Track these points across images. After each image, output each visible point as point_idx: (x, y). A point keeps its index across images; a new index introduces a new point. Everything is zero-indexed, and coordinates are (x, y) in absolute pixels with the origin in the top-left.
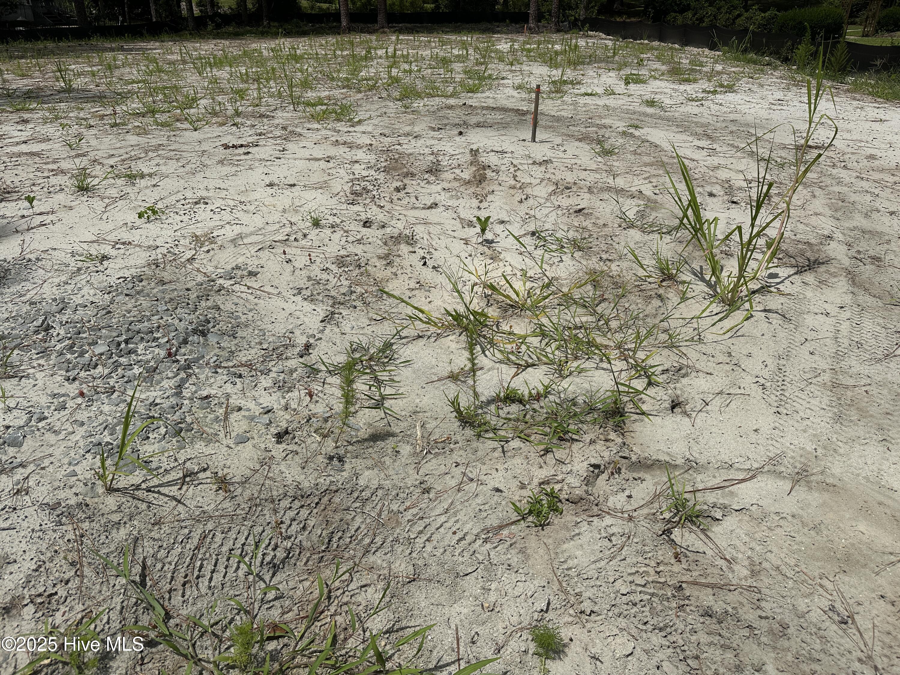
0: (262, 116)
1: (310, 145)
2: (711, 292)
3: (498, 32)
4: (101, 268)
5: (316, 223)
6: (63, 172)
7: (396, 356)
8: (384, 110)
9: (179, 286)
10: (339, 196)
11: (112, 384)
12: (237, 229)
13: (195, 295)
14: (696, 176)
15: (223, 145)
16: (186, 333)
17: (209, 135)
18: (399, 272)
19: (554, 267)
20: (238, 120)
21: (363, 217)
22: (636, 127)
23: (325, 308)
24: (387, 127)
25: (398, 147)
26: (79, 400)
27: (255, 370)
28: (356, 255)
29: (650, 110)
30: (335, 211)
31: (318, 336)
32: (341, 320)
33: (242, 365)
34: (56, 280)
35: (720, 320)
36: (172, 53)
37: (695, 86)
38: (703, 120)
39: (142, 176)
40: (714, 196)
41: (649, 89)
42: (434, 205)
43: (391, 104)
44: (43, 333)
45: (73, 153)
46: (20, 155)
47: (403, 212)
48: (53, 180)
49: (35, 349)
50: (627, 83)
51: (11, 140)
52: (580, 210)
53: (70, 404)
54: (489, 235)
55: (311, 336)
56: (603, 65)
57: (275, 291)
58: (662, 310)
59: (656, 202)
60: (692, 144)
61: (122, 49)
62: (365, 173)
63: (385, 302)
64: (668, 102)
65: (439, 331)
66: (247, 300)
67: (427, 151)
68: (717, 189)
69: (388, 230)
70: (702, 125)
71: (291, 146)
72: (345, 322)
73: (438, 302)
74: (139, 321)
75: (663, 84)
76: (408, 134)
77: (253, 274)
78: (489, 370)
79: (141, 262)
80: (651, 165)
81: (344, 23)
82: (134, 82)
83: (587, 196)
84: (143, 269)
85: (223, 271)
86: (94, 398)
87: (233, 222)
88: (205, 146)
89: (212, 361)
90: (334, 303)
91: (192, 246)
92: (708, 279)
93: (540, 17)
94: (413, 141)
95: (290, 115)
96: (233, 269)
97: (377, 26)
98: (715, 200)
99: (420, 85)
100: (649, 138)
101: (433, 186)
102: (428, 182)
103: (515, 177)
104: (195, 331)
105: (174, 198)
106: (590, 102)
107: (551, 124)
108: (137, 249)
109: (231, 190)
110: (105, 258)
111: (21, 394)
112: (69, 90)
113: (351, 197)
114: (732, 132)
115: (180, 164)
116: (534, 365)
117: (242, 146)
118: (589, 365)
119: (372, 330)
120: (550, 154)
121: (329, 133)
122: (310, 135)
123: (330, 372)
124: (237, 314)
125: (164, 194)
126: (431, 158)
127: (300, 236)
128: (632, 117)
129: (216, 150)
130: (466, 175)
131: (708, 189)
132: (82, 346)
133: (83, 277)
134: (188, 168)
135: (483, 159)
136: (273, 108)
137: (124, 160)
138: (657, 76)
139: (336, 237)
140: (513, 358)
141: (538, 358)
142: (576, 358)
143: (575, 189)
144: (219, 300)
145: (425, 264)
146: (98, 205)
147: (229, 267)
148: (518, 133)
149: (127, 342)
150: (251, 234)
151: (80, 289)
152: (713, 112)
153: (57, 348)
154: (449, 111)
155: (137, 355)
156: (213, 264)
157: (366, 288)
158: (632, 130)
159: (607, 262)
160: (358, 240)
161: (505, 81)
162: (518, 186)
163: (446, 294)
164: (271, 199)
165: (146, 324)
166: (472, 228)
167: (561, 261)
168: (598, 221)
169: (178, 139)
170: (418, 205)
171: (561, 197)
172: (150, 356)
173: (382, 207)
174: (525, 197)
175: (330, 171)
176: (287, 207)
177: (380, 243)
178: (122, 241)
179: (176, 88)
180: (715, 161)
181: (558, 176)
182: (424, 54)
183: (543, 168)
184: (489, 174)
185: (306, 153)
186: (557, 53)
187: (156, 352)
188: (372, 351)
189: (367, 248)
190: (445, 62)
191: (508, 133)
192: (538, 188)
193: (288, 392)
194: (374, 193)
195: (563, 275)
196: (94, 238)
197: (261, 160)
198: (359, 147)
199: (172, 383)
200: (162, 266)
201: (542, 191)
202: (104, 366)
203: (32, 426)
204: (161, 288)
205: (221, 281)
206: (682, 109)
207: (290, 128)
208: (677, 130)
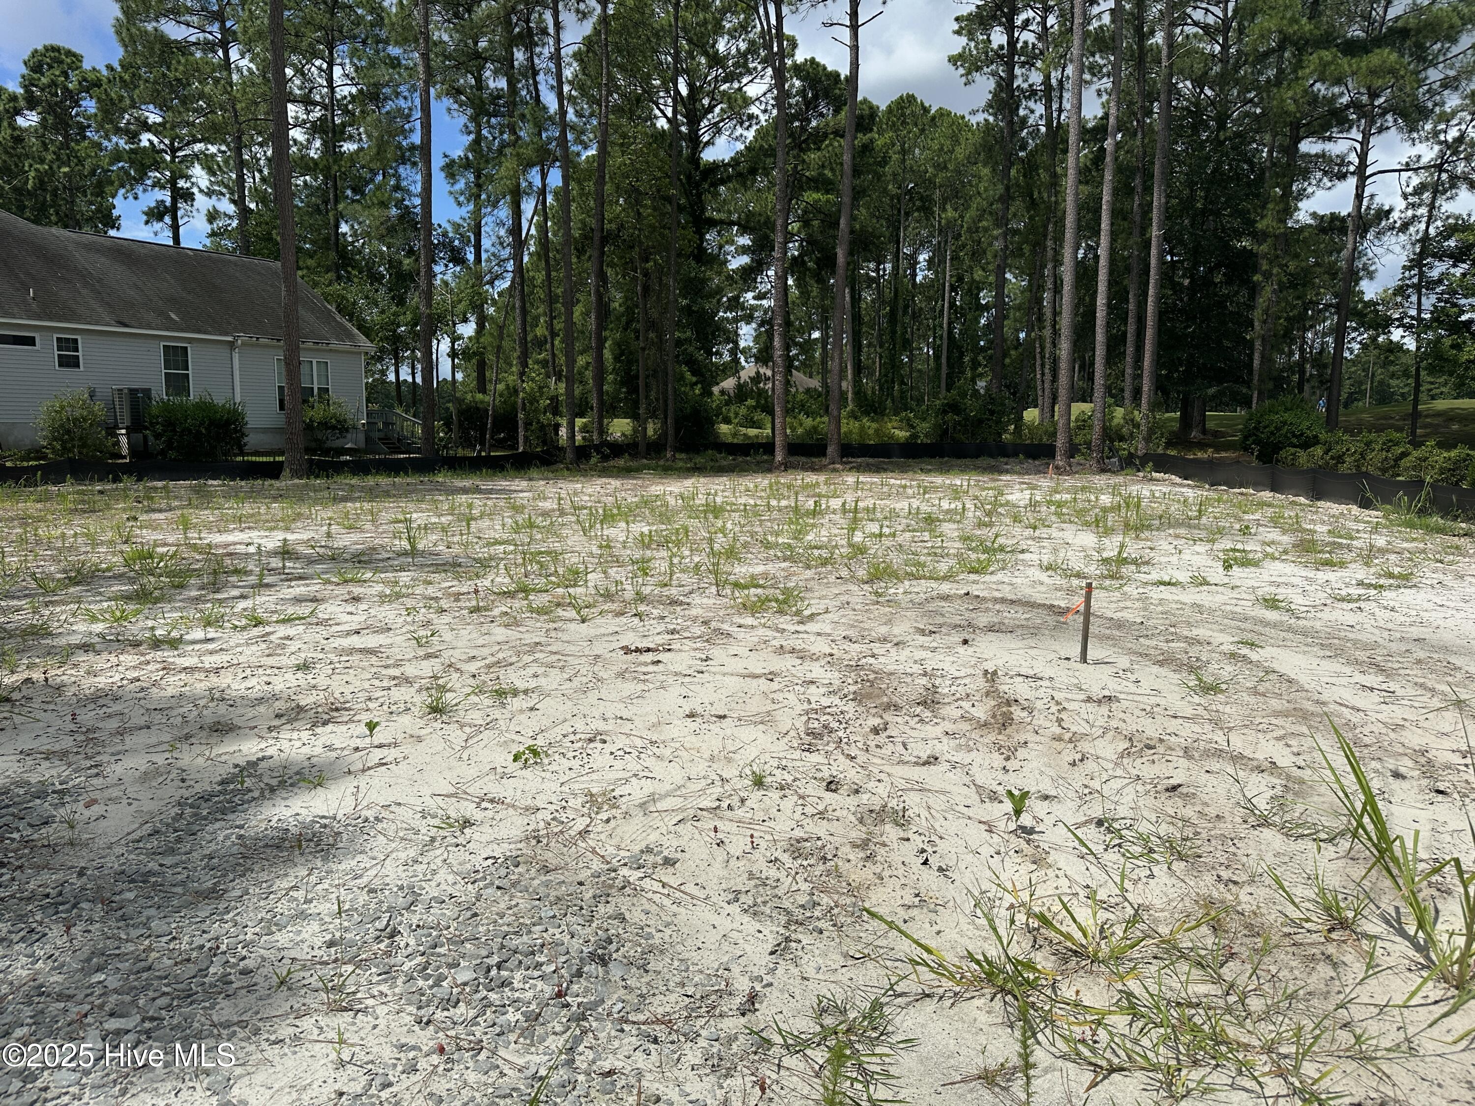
0: (674, 602)
1: (743, 651)
2: (1422, 961)
3: (1007, 472)
4: (461, 840)
5: (759, 782)
6: (408, 681)
7: (890, 1028)
8: (845, 598)
9: (568, 876)
10: (788, 738)
11: (478, 1034)
12: (649, 787)
13: (590, 894)
14: (1367, 740)
15: (622, 648)
16: (581, 959)
17: (602, 631)
18: (886, 874)
19: (1140, 885)
20: (642, 608)
21: (826, 774)
22: (1252, 645)
23: (774, 929)
24: (853, 626)
25: (871, 660)
26: (435, 1059)
27: (677, 1031)
28: (819, 839)
29: (1272, 615)
30: (784, 762)
31: (767, 979)
32: (800, 953)
33: (658, 1021)
34: (403, 856)
35: (1445, 1015)
36: (545, 499)
37: (1341, 573)
38: (1363, 637)
39: (515, 693)
40: (1404, 777)
41: (1266, 577)
42: (932, 760)
43: (856, 588)
44: (387, 941)
45: (421, 652)
46: (351, 651)
47: (887, 768)
48: (396, 694)
49: (377, 966)
50: (1227, 567)
51: (339, 628)
52: (1174, 788)
53: (422, 1064)
54: (1026, 820)
55: (757, 978)
56: (1182, 531)
57: (702, 894)
58: (1336, 986)
59: (1302, 782)
60: (1352, 680)
61: (477, 490)
62: (825, 702)
63: (867, 926)
64: (1300, 602)
65: (958, 989)
66: (662, 907)
67: (916, 669)
68: (1405, 765)
69: (864, 798)
70: (1365, 647)
71: (716, 652)
72: (806, 958)
73: (950, 934)
74: (516, 933)
75: (1288, 569)
76: (884, 640)
77: (669, 862)
78: (1046, 1071)
79: (517, 832)
80: (1285, 714)
81: (779, 457)
82: (497, 542)
83: (1183, 763)
84: (520, 846)
85: (628, 854)
86: (455, 1057)
87: (641, 774)
88: (599, 648)
89: (616, 1009)
90: (789, 922)
91: (585, 810)
92: (1412, 933)
93: (1072, 451)
94: (893, 651)
95: (712, 601)
96: (642, 852)
97: (825, 461)
98: (1405, 784)
99: (896, 560)
100: (1275, 666)
101: (928, 727)
102: (921, 721)
103: (1060, 721)
104: (593, 956)
105: (559, 731)
106: (1170, 597)
107: (1108, 632)
108: (511, 811)
109: (638, 722)
110: (467, 823)
111: (356, 1040)
112: (413, 552)
113: (808, 739)
114: (1419, 662)
115: (566, 676)
116: (1122, 1069)
117: (648, 650)
118: (1219, 1078)
119: (849, 975)
120: (1113, 687)
121: (769, 633)
122: (742, 635)
123: (787, 1047)
124: (647, 929)
125: (546, 722)
126: (924, 681)
127: (735, 802)
128: (1243, 625)
129: (614, 654)
130: (981, 712)
131: (1391, 763)
132: (439, 968)
133: (438, 852)
134: (576, 682)
135: (1005, 688)
136: (687, 589)
137: (489, 667)
138: (1277, 555)
139: (788, 804)
140: (1086, 1052)
141: (1129, 1057)
142: (1195, 1063)
143: (1161, 749)
144: (623, 903)
145: (925, 863)
146: (457, 736)
147: (636, 849)
148: (1056, 646)
149: (499, 967)
150: (667, 795)
151: (434, 872)
152: (1381, 623)
153: (405, 968)
154: (943, 604)
155: (512, 989)
156: (614, 842)
157: (836, 897)
158: (1245, 651)
159: (1231, 886)
160: (820, 813)
161: (1026, 556)
162: (1067, 736)
163: (963, 920)
164: (694, 739)
165: (525, 938)
166: (996, 804)
167: (1152, 876)
168: (1206, 810)
169: (560, 635)
170: (907, 759)
171: (1139, 761)
172: (529, 995)
173: (853, 758)
174: (1078, 756)
175: (775, 696)
176: (716, 753)
177: (853, 819)
178: (490, 796)
179: (555, 555)
180: (1395, 713)
181: (1132, 726)
182: (898, 506)
183: (1104, 710)
184: (1017, 713)
185: (737, 665)
186: (1105, 510)
187: (539, 988)
188: (852, 1015)
189: (834, 827)
190: (930, 521)
191: (1040, 645)
192: (1100, 743)
193: (726, 1076)
194: (841, 734)
195: (1158, 903)
196: (452, 790)
197: (676, 674)
198: (814, 658)
199: (560, 1042)
200: (545, 841)
201: (1108, 749)
202: (468, 1003)
203: (372, 1096)
204: (544, 878)
205: (624, 871)
206: (1326, 615)
207: (713, 625)
208: (1321, 653)
